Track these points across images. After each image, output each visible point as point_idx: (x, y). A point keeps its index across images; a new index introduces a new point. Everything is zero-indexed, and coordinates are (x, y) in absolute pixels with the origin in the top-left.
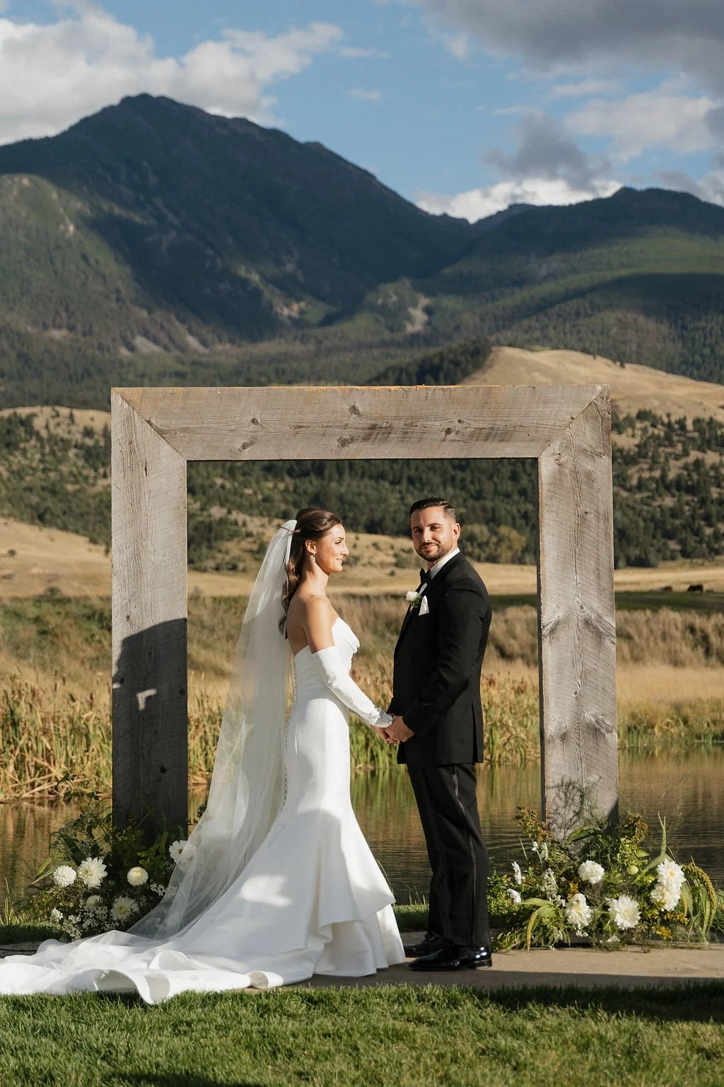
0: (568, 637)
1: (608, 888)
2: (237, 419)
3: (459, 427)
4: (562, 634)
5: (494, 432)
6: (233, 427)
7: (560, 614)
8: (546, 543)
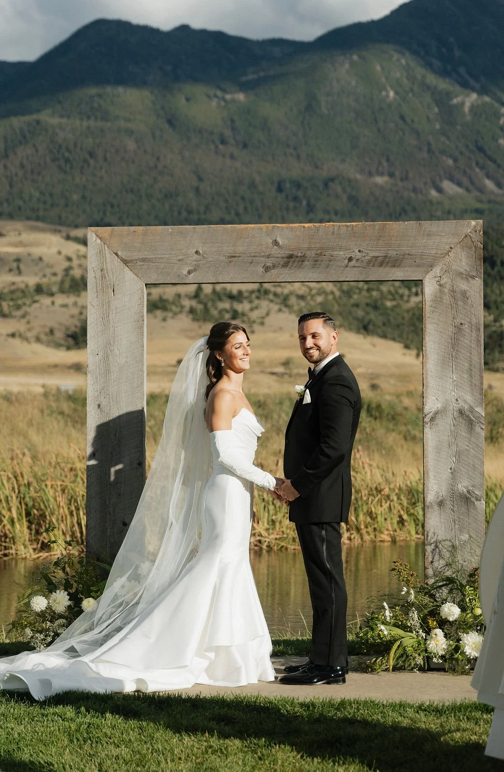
0: (445, 424)
1: (462, 626)
2: (184, 251)
3: (359, 255)
4: (439, 421)
5: (387, 260)
6: (180, 258)
7: (439, 405)
8: (428, 349)
